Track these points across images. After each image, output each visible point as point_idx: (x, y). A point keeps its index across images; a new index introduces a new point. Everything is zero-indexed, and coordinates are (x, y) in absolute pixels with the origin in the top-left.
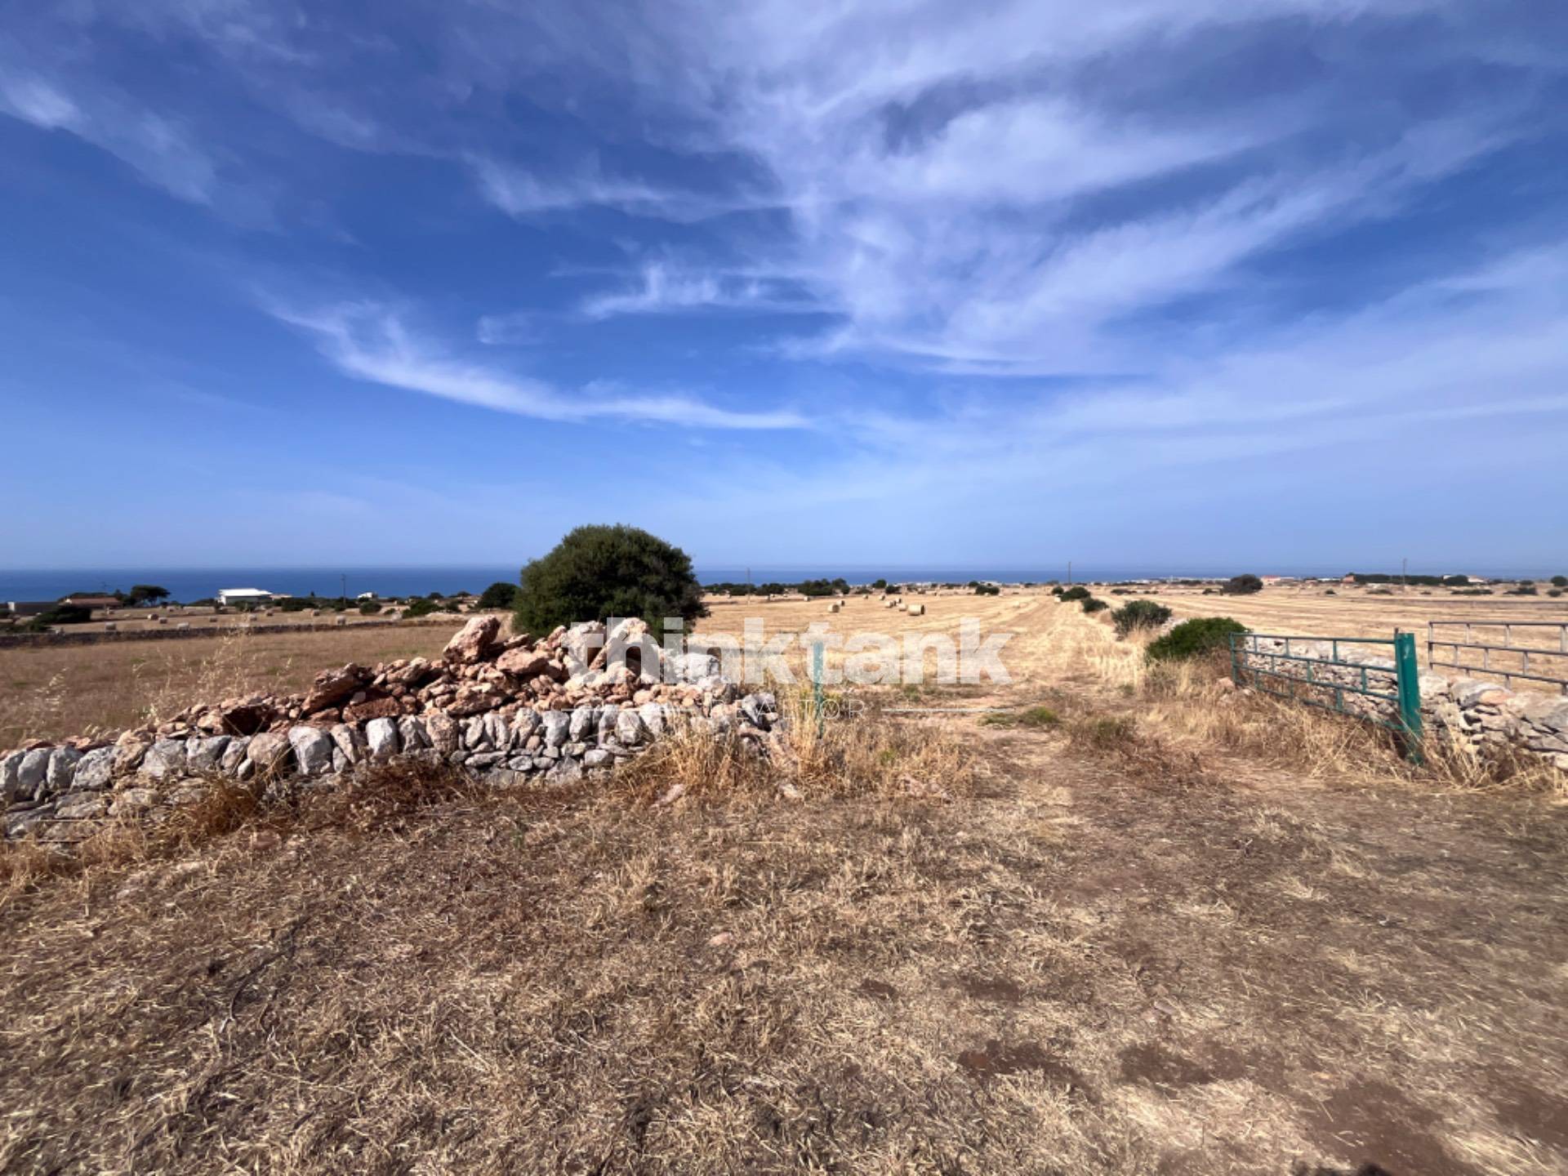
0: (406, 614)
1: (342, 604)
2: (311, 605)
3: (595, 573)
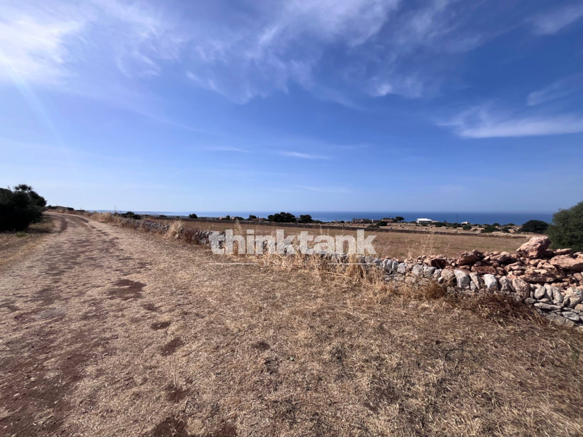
0: (482, 231)
1: (456, 226)
2: (445, 225)
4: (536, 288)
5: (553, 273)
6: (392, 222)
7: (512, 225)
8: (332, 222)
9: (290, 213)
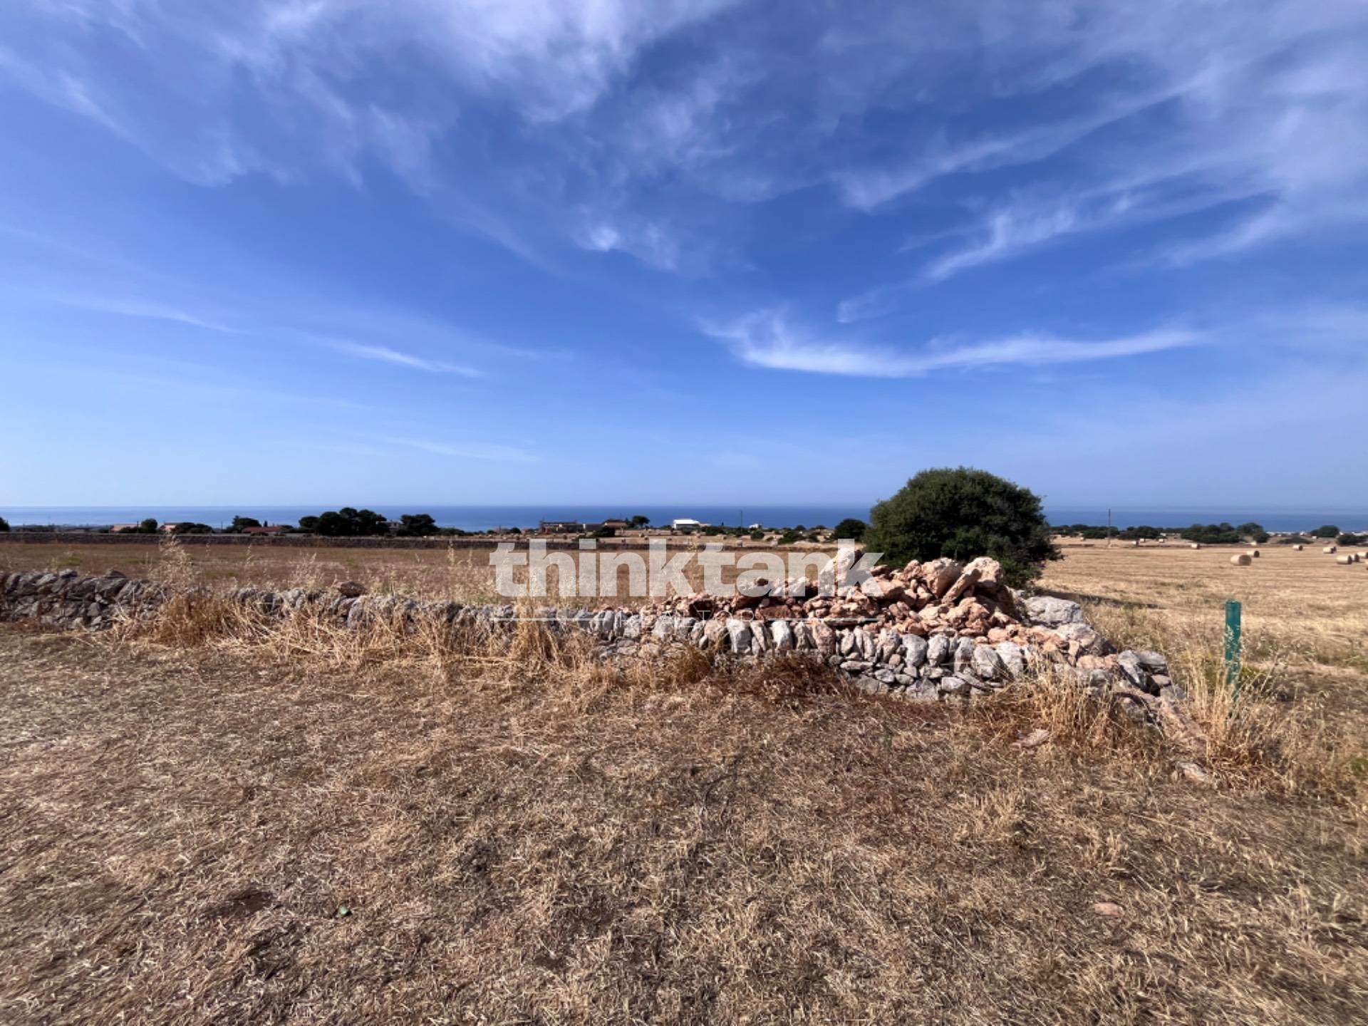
0: (781, 542)
1: (740, 532)
2: (722, 532)
3: (937, 513)
4: (842, 636)
5: (865, 607)
6: (625, 528)
7: (822, 528)
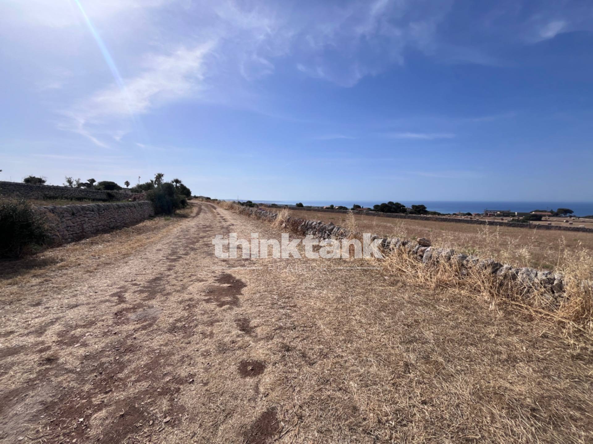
6: (549, 216)
8: (454, 214)
9: (399, 202)
